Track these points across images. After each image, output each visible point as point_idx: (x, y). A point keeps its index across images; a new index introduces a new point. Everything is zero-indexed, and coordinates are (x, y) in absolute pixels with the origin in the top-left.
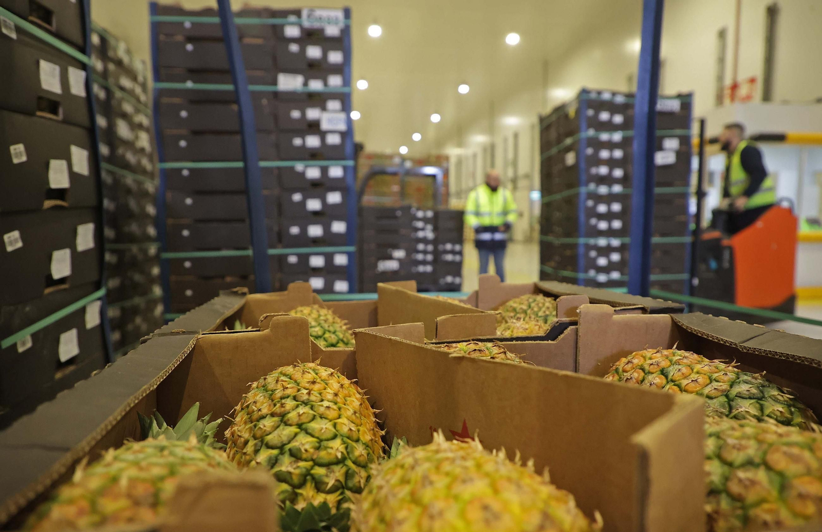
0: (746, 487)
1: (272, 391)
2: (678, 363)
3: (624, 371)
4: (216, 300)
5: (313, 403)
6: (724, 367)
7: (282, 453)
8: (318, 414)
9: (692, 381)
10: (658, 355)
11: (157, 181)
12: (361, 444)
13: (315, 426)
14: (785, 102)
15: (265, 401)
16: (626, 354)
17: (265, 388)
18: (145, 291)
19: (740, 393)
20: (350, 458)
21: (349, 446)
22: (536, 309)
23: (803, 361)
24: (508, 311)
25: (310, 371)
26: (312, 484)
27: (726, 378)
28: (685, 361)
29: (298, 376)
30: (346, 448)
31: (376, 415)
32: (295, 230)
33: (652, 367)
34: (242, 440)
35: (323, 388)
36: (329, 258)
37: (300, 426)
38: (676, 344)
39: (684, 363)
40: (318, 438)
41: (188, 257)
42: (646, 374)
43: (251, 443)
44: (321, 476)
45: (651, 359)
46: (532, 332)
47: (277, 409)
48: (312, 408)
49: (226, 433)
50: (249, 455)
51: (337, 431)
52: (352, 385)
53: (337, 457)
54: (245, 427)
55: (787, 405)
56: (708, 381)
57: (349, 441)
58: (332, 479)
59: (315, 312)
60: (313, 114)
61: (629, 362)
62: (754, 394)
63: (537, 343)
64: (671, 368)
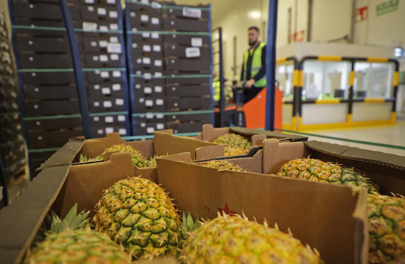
0: (376, 227)
1: (120, 195)
2: (314, 165)
3: (288, 170)
4: (68, 144)
5: (145, 200)
6: (334, 166)
7: (133, 229)
8: (149, 205)
9: (323, 174)
10: (303, 162)
11: (16, 79)
12: (173, 219)
13: (149, 212)
14: (318, 42)
15: (116, 201)
16: (287, 162)
17: (114, 193)
18: (14, 138)
19: (347, 178)
20: (169, 228)
21: (168, 221)
22: (233, 141)
23: (373, 162)
24: (219, 142)
25: (137, 182)
26: (151, 244)
27: (338, 171)
28: (317, 164)
29: (132, 185)
30: (167, 222)
31: (173, 202)
32: (97, 104)
33: (302, 168)
34: (107, 223)
35: (147, 191)
36: (115, 117)
37: (140, 213)
38: (309, 156)
39: (317, 165)
40: (151, 219)
41: (38, 120)
42: (300, 171)
43: (114, 225)
44: (156, 239)
45: (300, 164)
46: (239, 153)
47: (125, 204)
48: (145, 202)
49: (94, 218)
50: (113, 231)
51: (160, 214)
52: (159, 187)
53: (163, 228)
54: (107, 216)
55: (367, 182)
56: (330, 174)
57: (167, 219)
58: (162, 240)
59: (123, 147)
60: (103, 44)
61: (290, 166)
62: (353, 178)
63: (244, 159)
64: (312, 168)
